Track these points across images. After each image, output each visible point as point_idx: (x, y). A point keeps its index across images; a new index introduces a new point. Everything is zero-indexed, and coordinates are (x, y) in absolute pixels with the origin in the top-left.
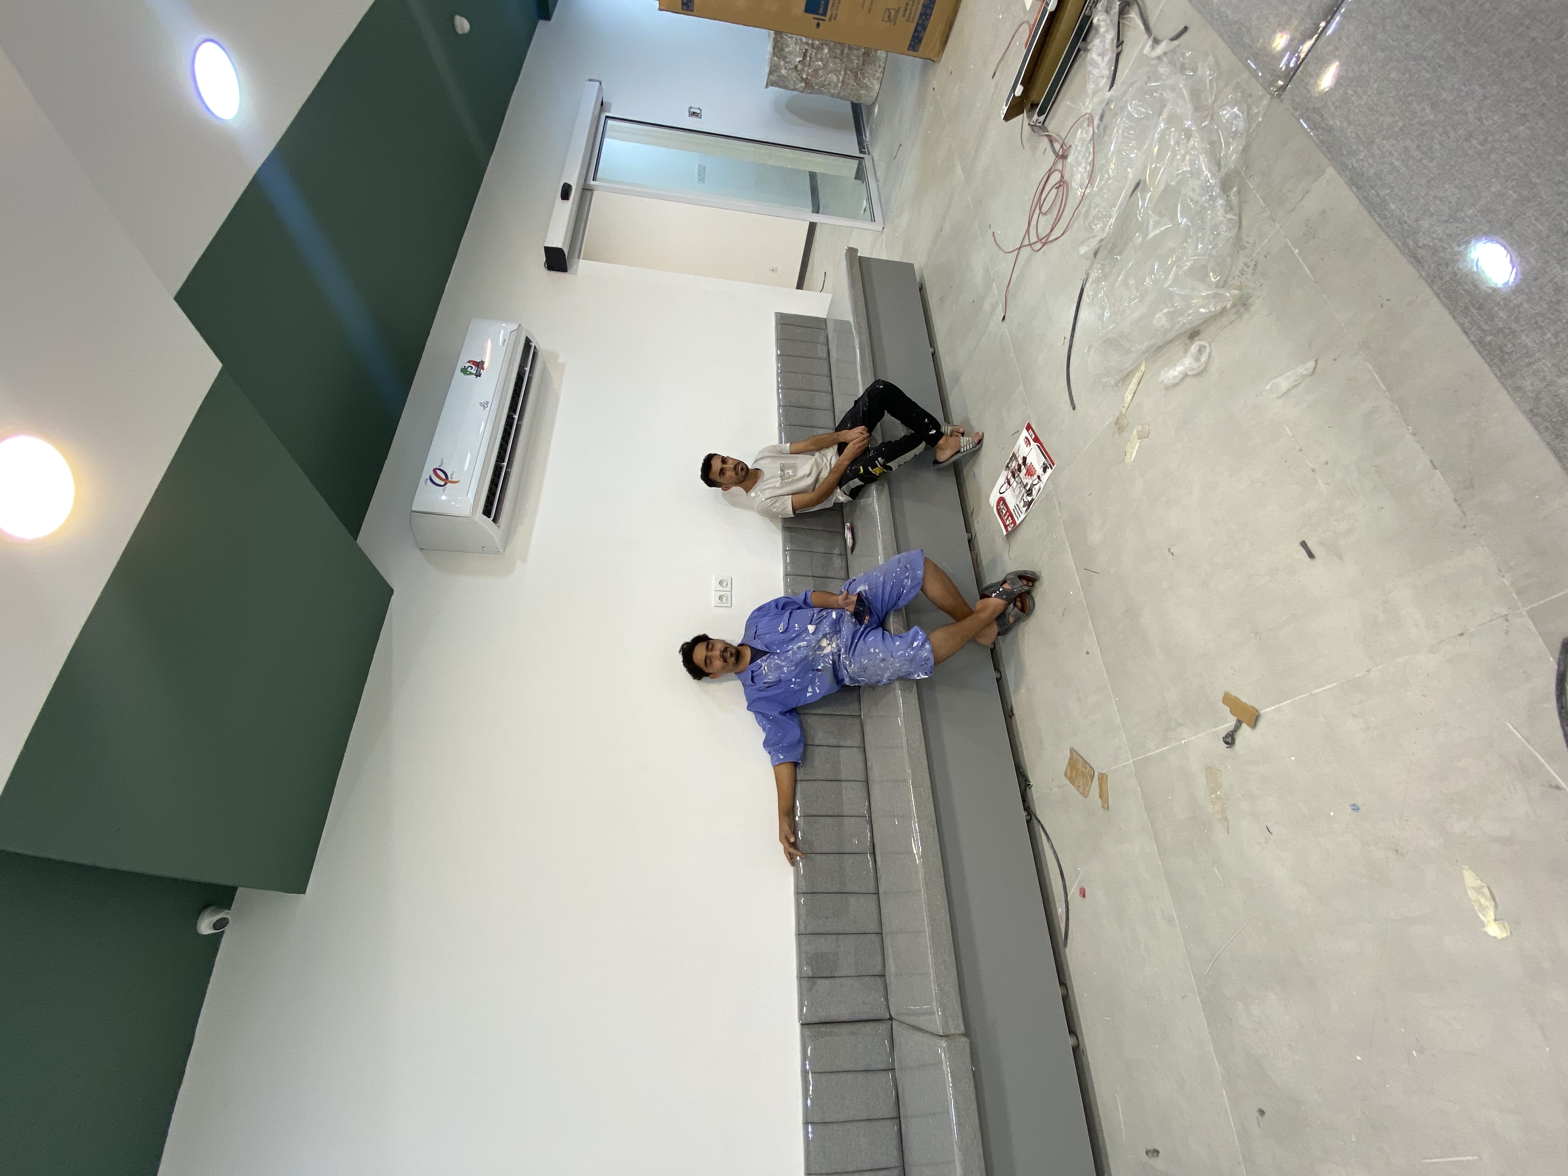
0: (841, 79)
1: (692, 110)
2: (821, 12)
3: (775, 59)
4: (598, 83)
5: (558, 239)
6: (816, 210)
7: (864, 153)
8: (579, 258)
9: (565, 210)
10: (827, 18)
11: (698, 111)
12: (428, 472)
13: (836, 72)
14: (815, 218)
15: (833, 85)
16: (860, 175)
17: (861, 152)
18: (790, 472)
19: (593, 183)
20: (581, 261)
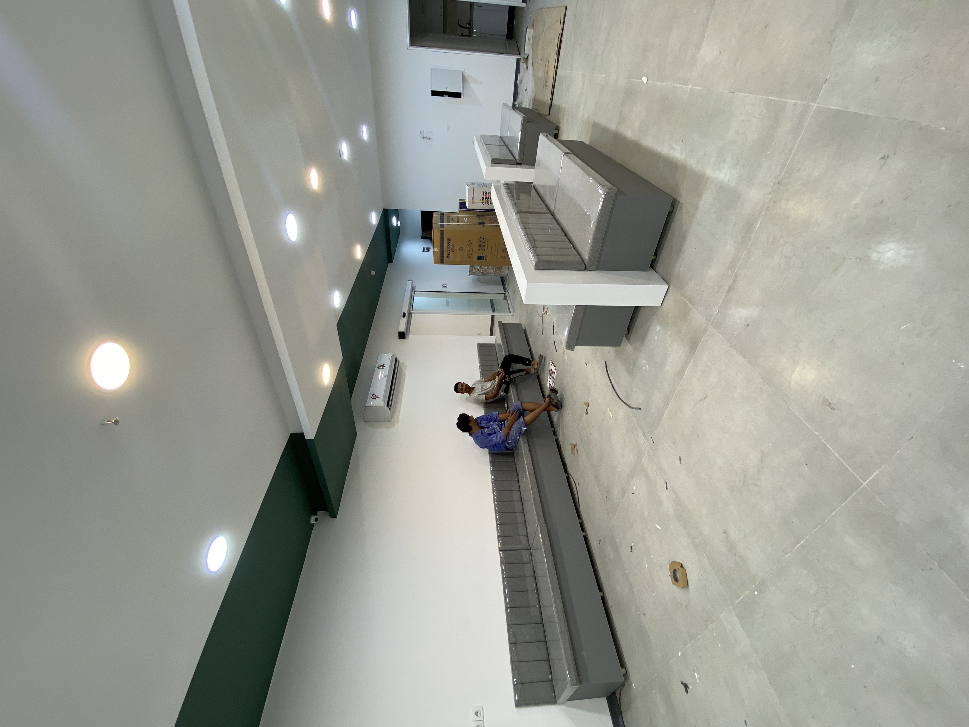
0: (494, 271)
1: (443, 285)
2: (482, 259)
3: (471, 268)
4: (411, 281)
5: (402, 329)
6: (493, 311)
7: (506, 292)
8: (409, 334)
9: (404, 321)
10: (484, 260)
11: (446, 285)
12: (370, 395)
13: (493, 269)
14: (493, 314)
15: (492, 273)
16: (505, 298)
17: (505, 291)
18: (485, 387)
19: (412, 311)
20: (410, 335)
